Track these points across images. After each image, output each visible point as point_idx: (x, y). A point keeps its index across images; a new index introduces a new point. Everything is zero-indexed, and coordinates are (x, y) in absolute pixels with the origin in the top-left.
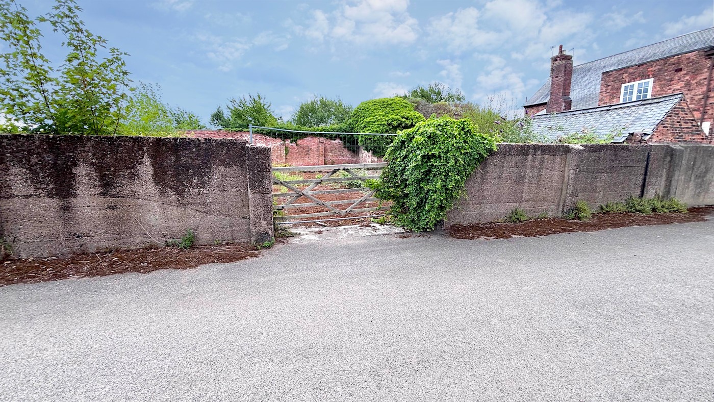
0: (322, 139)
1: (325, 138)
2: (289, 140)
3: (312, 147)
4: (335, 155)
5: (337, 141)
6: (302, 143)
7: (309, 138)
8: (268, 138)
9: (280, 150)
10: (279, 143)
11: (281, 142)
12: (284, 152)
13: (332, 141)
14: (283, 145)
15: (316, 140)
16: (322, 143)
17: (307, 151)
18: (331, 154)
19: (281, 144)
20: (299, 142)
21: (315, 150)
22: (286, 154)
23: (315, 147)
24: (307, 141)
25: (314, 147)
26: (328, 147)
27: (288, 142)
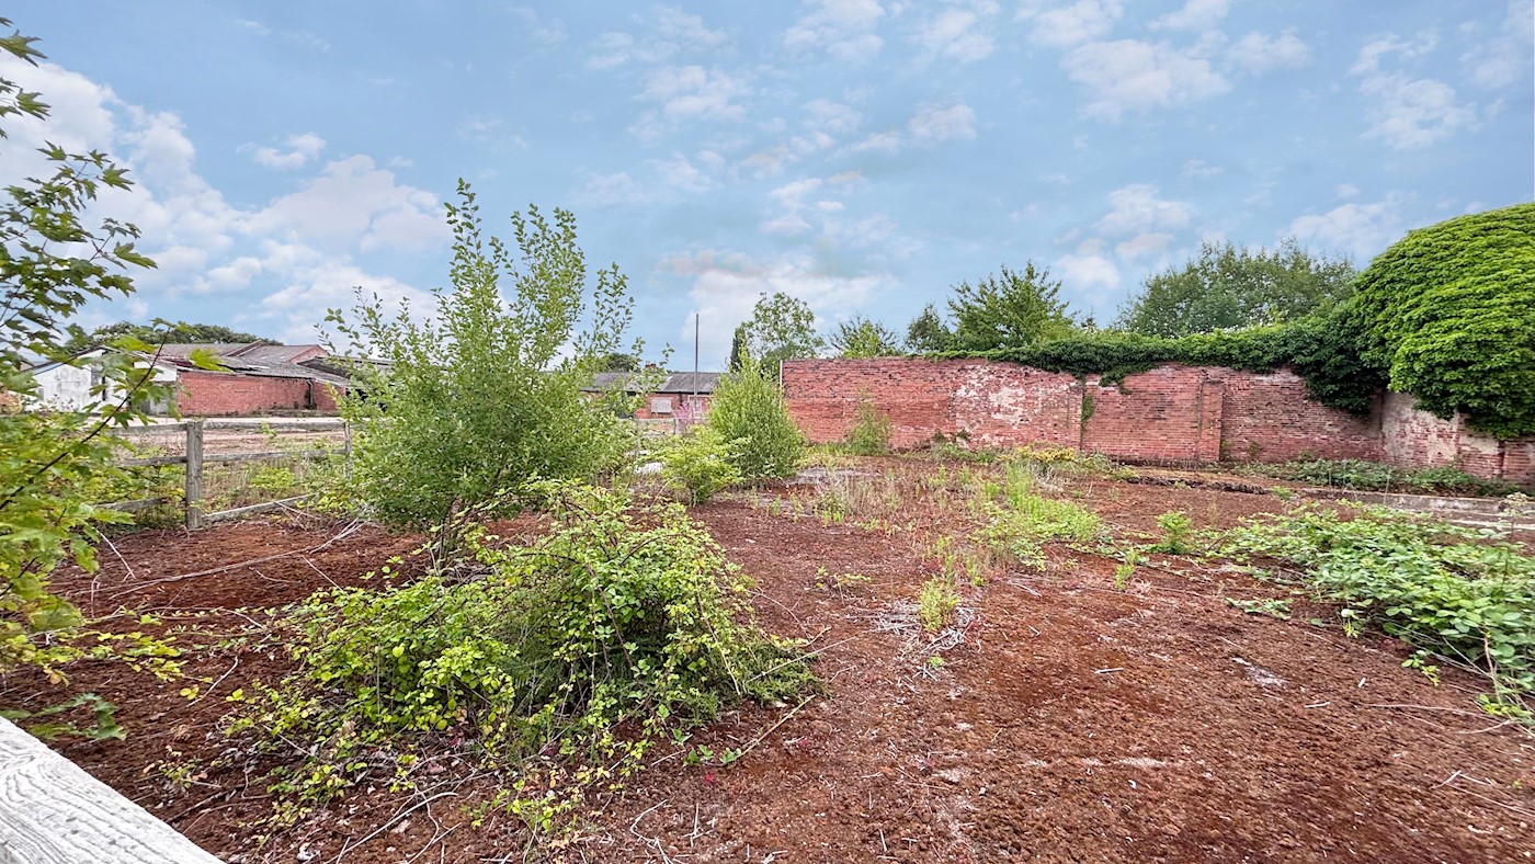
0: (1214, 372)
1: (1228, 369)
2: (1099, 378)
3: (1176, 398)
4: (1267, 426)
5: (1282, 377)
6: (1142, 386)
7: (1167, 371)
8: (1035, 373)
9: (1067, 406)
10: (1065, 387)
11: (1073, 384)
12: (1080, 411)
13: (1258, 378)
14: (1078, 393)
15: (1193, 376)
16: (1214, 383)
17: (1160, 409)
18: (1248, 420)
19: (1071, 388)
20: (1131, 382)
21: (1189, 405)
22: (1085, 417)
23: (1184, 396)
24: (1162, 378)
25: (1184, 398)
26: (1239, 396)
27: (1093, 382)
